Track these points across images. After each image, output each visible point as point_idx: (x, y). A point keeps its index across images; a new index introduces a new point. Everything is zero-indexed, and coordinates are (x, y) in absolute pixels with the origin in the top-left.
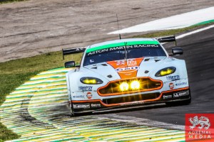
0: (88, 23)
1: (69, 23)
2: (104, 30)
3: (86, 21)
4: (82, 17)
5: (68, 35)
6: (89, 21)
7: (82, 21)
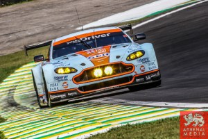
0: (59, 22)
1: (43, 23)
2: (72, 26)
3: (58, 20)
4: (54, 17)
5: (43, 33)
6: (61, 20)
7: (53, 20)
